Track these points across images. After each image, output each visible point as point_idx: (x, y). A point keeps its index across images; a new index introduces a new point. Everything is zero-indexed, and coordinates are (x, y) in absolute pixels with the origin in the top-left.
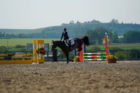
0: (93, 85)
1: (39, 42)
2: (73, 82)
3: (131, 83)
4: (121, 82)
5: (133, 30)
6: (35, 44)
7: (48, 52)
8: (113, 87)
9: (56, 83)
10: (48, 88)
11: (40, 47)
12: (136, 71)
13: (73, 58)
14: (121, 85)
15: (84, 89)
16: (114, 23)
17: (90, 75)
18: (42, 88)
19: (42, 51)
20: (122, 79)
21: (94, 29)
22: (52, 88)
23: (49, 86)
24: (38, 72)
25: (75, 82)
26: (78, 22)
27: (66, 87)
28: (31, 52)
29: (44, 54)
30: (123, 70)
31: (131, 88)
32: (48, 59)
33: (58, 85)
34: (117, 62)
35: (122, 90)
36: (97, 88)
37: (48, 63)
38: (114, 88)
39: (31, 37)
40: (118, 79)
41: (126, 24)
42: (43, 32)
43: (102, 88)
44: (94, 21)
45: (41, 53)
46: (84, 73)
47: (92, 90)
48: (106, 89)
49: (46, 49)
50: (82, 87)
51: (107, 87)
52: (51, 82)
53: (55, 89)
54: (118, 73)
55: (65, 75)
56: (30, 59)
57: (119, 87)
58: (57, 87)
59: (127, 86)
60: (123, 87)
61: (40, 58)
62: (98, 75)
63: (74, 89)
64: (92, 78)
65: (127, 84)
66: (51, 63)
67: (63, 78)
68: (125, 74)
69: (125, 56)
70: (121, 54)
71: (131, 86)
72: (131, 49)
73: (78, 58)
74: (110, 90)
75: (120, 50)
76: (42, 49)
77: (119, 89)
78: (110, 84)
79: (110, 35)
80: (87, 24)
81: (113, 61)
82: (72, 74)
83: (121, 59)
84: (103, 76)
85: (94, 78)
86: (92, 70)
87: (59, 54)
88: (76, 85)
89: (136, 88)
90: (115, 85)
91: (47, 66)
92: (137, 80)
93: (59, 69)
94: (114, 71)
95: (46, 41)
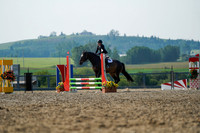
0: (84, 124)
1: (6, 62)
2: (54, 120)
4: (123, 119)
5: (140, 45)
7: (19, 76)
8: (111, 126)
9: (30, 122)
10: (18, 130)
11: (7, 70)
12: (143, 103)
13: (55, 85)
14: (123, 124)
15: (70, 130)
16: (113, 36)
17: (79, 110)
18: (9, 129)
19: (9, 76)
20: (124, 115)
21: (84, 43)
22: (24, 130)
23: (19, 127)
24: (4, 106)
25: (58, 120)
26: (62, 34)
27: (45, 127)
29: (13, 80)
30: (125, 102)
31: (137, 128)
32: (18, 87)
33: (33, 124)
34: (118, 90)
35: (124, 130)
36: (89, 128)
37: (18, 92)
38: (113, 128)
40: (119, 115)
41: (130, 38)
42: (12, 47)
43: (96, 128)
44: (85, 33)
45: (8, 78)
46: (71, 107)
47: (82, 131)
48: (101, 130)
49: (16, 73)
50: (68, 127)
51: (102, 126)
52: (22, 121)
53: (27, 130)
54: (118, 106)
55: (42, 110)
57: (120, 126)
58: (31, 127)
59: (131, 126)
60: (125, 126)
61: (7, 86)
62: (91, 110)
63: (57, 129)
64: (82, 114)
65: (131, 122)
66: (22, 92)
67: (40, 114)
68: (128, 108)
71: (137, 125)
72: (137, 72)
73: (63, 86)
74: (106, 131)
76: (10, 72)
77: (119, 129)
78: (107, 123)
80: (75, 37)
81: (111, 89)
82: (53, 108)
84: (97, 110)
85: (84, 115)
86: (83, 103)
87: (34, 79)
88: (59, 124)
89: (143, 128)
90: (115, 124)
91: (16, 97)
92: (145, 117)
93: (34, 102)
94: (113, 103)
95: (16, 61)
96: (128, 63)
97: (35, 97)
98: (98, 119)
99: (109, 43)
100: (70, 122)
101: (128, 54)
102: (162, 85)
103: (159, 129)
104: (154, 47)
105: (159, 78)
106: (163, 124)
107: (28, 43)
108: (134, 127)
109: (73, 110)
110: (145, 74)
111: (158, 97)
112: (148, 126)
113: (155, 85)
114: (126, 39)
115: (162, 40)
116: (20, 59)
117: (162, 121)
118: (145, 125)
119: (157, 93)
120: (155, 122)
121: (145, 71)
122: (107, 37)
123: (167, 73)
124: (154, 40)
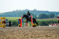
0: (26, 36)
1: (3, 18)
2: (18, 35)
4: (38, 35)
10: (7, 38)
12: (44, 30)
13: (18, 25)
15: (22, 38)
17: (25, 32)
18: (4, 38)
19: (4, 22)
20: (38, 34)
22: (9, 38)
24: (3, 31)
26: (20, 10)
27: (15, 37)
29: (5, 23)
30: (38, 30)
34: (36, 27)
36: (28, 38)
38: (35, 37)
40: (37, 34)
41: (40, 11)
42: (5, 14)
43: (30, 38)
44: (27, 10)
46: (22, 31)
47: (26, 38)
48: (31, 38)
49: (6, 21)
50: (21, 37)
51: (32, 37)
52: (8, 35)
53: (10, 38)
54: (36, 31)
55: (14, 32)
57: (37, 37)
58: (11, 37)
59: (40, 37)
60: (38, 37)
61: (4, 25)
62: (28, 32)
63: (18, 38)
64: (26, 33)
65: (40, 36)
66: (8, 27)
67: (14, 33)
68: (39, 32)
71: (42, 37)
73: (20, 25)
74: (33, 38)
76: (4, 21)
77: (37, 38)
78: (33, 36)
79: (33, 15)
80: (23, 11)
81: (34, 26)
82: (17, 32)
84: (30, 32)
85: (26, 34)
86: (26, 30)
87: (12, 23)
89: (44, 38)
90: (35, 36)
91: (6, 28)
92: (44, 34)
93: (11, 30)
94: (35, 30)
95: (6, 18)
96: (39, 19)
97: (12, 28)
98: (30, 35)
99: (34, 13)
100: (22, 36)
101: (39, 16)
102: (49, 25)
103: (48, 38)
104: (47, 14)
105: (48, 23)
106: (50, 36)
107: (10, 13)
108: (41, 37)
111: (48, 28)
112: (45, 37)
113: (47, 25)
115: (49, 12)
116: (8, 17)
117: (49, 36)
119: (48, 27)
120: (47, 36)
121: (44, 21)
122: (33, 11)
123: (51, 21)
124: (47, 12)
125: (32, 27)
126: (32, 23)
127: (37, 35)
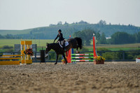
0: (81, 86)
1: (27, 43)
2: (61, 83)
3: (119, 84)
5: (120, 31)
6: (23, 45)
7: (36, 52)
8: (100, 87)
9: (44, 84)
10: (36, 89)
11: (28, 48)
12: (123, 72)
13: (61, 59)
14: (109, 86)
15: (72, 90)
16: (102, 24)
17: (78, 77)
18: (30, 89)
19: (29, 52)
20: (109, 80)
21: (81, 30)
22: (40, 89)
23: (36, 87)
25: (63, 83)
26: (66, 23)
27: (54, 88)
28: (19, 53)
29: (32, 55)
30: (110, 71)
31: (119, 89)
32: (35, 60)
33: (46, 86)
34: (105, 63)
35: (109, 90)
36: (84, 89)
37: (36, 64)
38: (101, 89)
39: (18, 38)
40: (106, 80)
41: (114, 26)
42: (31, 33)
44: (82, 22)
45: (29, 54)
46: (72, 74)
47: (80, 90)
48: (93, 90)
49: (34, 50)
50: (70, 88)
51: (94, 88)
52: (38, 83)
53: (42, 90)
54: (105, 74)
55: (52, 76)
56: (17, 60)
57: (106, 88)
58: (45, 88)
59: (115, 87)
60: (110, 88)
61: (28, 59)
62: (86, 76)
63: (62, 90)
65: (114, 85)
66: (39, 63)
67: (51, 79)
68: (112, 75)
69: (112, 57)
70: (109, 55)
71: (119, 87)
72: (119, 50)
74: (97, 91)
75: (108, 51)
76: (30, 50)
77: (106, 90)
78: (98, 85)
79: (98, 36)
80: (75, 25)
81: (100, 62)
82: (60, 75)
83: (109, 60)
84: (91, 77)
85: (81, 79)
86: (80, 71)
87: (46, 54)
88: (64, 86)
89: (123, 89)
90: (103, 86)
91: (34, 67)
92: (124, 81)
93: (46, 70)
94: (102, 72)
95: (34, 42)
96: (112, 44)
97: (48, 66)
98: (91, 82)
99: (99, 29)
100: (72, 85)
101: (112, 37)
102: (137, 59)
103: (134, 90)
104: (131, 33)
105: (134, 54)
108: (117, 89)
109: (73, 76)
110: (124, 52)
111: (133, 67)
112: (127, 88)
113: (132, 59)
114: (110, 26)
115: (137, 28)
116: (37, 40)
117: (136, 85)
118: (125, 87)
119: (133, 65)
120: (132, 85)
121: (124, 49)
122: (97, 25)
124: (131, 27)
125: (94, 63)
126: (95, 55)
127: (108, 84)
